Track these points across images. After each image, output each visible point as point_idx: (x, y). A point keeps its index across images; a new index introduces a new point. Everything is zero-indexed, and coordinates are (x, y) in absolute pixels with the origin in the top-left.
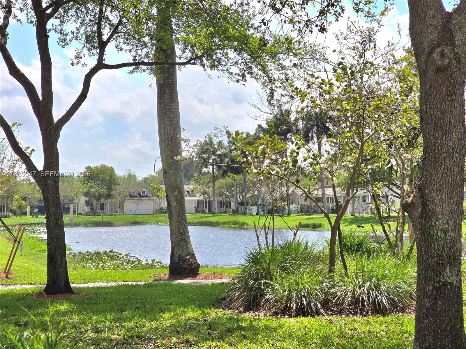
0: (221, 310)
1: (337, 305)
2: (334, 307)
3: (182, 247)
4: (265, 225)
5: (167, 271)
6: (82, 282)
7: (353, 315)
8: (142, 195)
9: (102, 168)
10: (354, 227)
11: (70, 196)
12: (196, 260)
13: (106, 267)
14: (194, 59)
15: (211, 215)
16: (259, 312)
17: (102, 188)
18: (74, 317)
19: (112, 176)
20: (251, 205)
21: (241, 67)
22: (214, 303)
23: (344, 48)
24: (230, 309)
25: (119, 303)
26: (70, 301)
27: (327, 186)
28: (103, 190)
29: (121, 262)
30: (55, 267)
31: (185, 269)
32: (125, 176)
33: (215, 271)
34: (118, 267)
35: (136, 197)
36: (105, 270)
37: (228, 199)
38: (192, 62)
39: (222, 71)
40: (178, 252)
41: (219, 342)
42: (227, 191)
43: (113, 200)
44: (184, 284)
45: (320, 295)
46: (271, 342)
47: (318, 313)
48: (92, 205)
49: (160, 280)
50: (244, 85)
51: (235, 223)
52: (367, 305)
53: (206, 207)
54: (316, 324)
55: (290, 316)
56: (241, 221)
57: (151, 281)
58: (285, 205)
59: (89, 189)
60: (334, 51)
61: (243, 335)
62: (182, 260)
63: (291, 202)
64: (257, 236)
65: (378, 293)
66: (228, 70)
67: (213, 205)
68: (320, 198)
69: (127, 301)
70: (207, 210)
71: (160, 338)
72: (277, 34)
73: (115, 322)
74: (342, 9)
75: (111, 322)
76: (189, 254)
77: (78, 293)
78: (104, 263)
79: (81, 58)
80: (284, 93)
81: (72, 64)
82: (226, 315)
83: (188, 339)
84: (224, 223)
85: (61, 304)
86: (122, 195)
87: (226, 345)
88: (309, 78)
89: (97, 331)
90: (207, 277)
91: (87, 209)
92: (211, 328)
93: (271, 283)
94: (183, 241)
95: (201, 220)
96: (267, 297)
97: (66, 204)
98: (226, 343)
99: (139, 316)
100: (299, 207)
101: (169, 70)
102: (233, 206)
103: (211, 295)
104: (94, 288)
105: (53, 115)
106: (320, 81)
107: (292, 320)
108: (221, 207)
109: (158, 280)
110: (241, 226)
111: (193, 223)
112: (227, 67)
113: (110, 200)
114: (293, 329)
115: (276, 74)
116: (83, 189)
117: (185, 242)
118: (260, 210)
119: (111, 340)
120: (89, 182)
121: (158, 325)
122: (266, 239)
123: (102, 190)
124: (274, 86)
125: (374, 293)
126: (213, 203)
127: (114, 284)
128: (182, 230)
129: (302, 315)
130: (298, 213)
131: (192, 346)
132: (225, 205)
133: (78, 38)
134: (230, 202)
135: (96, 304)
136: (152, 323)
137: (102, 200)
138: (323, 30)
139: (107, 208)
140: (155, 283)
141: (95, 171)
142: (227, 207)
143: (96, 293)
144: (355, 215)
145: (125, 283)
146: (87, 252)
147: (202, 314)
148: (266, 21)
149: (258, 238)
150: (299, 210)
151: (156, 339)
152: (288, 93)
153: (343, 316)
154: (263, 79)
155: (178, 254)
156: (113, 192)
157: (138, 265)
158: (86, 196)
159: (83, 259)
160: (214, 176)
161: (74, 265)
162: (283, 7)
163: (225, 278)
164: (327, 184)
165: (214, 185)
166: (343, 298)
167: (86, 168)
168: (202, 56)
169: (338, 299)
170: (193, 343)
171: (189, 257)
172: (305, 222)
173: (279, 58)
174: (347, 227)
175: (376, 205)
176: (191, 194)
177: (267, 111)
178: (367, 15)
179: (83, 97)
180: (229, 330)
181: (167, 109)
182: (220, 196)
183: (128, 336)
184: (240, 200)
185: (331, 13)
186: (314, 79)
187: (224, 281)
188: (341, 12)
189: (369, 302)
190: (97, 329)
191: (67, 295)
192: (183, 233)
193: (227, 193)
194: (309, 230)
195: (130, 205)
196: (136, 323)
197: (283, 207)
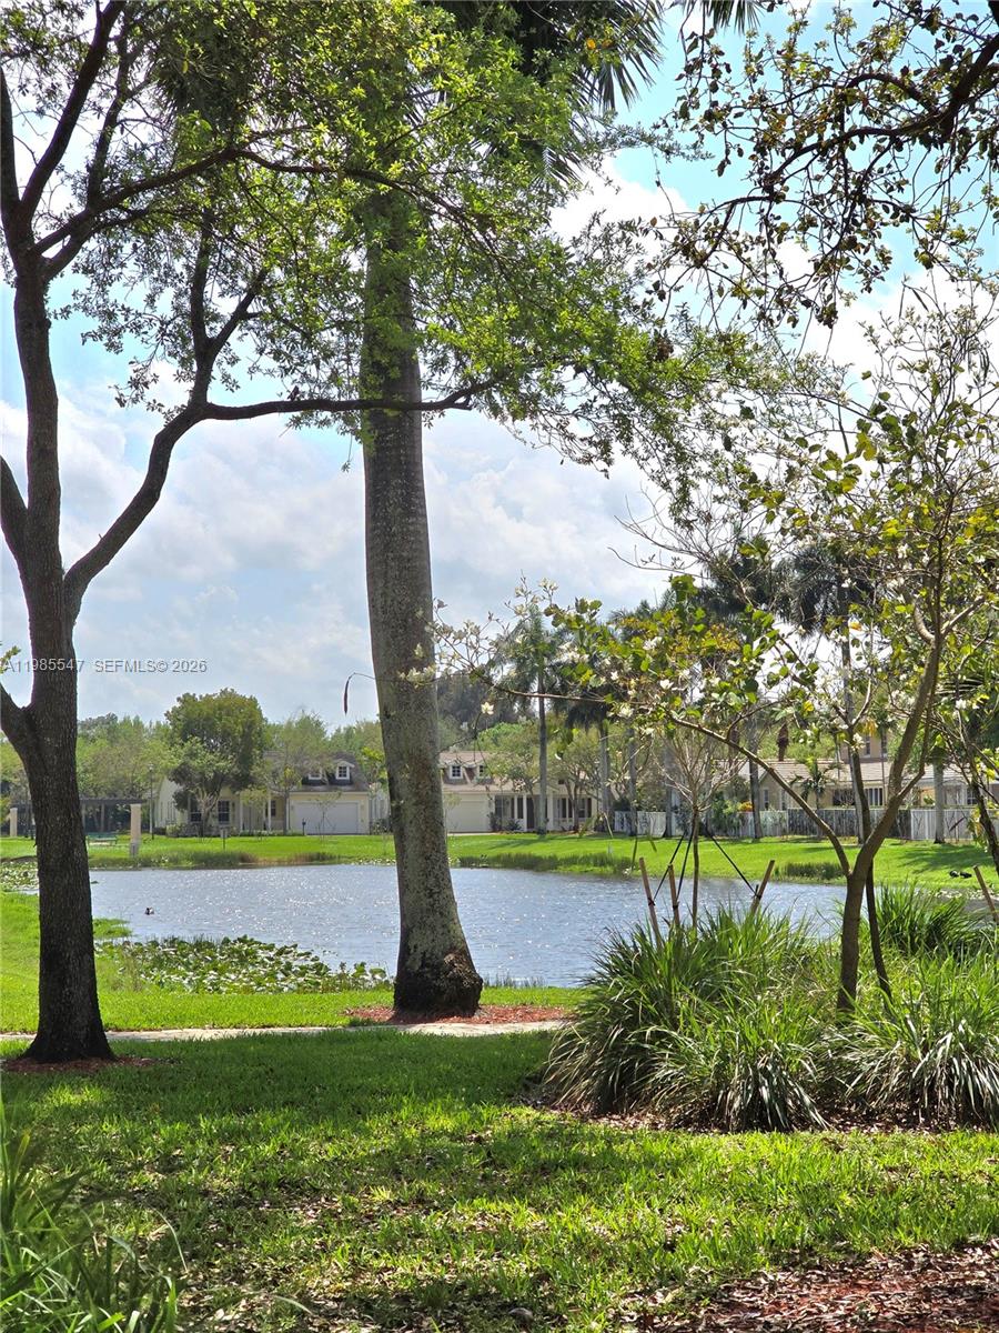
0: (529, 1110)
1: (858, 1098)
2: (850, 1106)
3: (433, 929)
4: (671, 867)
5: (389, 997)
6: (145, 1026)
7: (906, 1128)
8: (337, 777)
9: (225, 700)
10: (942, 874)
11: (133, 778)
12: (472, 967)
13: (225, 985)
14: (467, 393)
15: (534, 837)
16: (638, 1117)
17: (225, 758)
18: (106, 1126)
19: (253, 723)
20: (650, 809)
21: (600, 421)
22: (510, 1091)
23: (895, 367)
24: (554, 1108)
25: (241, 1088)
26: (103, 1082)
27: (868, 756)
28: (226, 765)
29: (268, 969)
30: (62, 983)
31: (440, 992)
32: (290, 723)
33: (528, 999)
34: (259, 985)
35: (321, 783)
36: (220, 992)
37: (584, 793)
38: (461, 400)
39: (545, 428)
40: (422, 942)
41: (511, 1201)
42: (582, 768)
43: (256, 793)
44: (432, 1036)
45: (811, 1071)
46: (657, 1204)
47: (805, 1123)
48: (194, 806)
49: (369, 1023)
50: (605, 471)
51: (602, 861)
52: (943, 1098)
53: (521, 816)
54: (795, 1154)
55: (724, 1129)
56: (619, 856)
57: (341, 1022)
58: (745, 809)
59: (187, 759)
60: (866, 376)
61: (580, 1182)
62: (432, 965)
63: (764, 801)
64: (650, 898)
65: (977, 1064)
66: (561, 427)
67: (542, 810)
68: (846, 791)
69: (262, 1082)
70: (524, 823)
71: (345, 1187)
72: (703, 326)
73: (224, 1141)
74: (882, 255)
75: (210, 1143)
76: (452, 949)
77: (126, 1059)
78: (221, 972)
79: (146, 384)
80: (719, 491)
81: (121, 403)
82: (541, 1123)
83: (421, 1193)
84: (572, 861)
85: (77, 1088)
86: (281, 777)
87: (531, 1211)
88: (791, 448)
89: (168, 1165)
90: (502, 1017)
91: (181, 818)
92: (493, 1162)
93: (674, 1034)
94: (434, 911)
95: (505, 851)
96: (659, 1075)
97: (121, 802)
98: (530, 1205)
99: (291, 1127)
100: (786, 817)
101: (398, 422)
102: (598, 809)
103: (505, 1067)
104: (173, 1044)
105: (62, 550)
106: (824, 458)
107: (727, 1141)
108: (564, 816)
109: (362, 1024)
110: (618, 871)
111: (482, 861)
112: (558, 417)
113: (245, 793)
114: (725, 1167)
115: (699, 441)
116: (171, 760)
117: (441, 914)
118: (674, 823)
119: (206, 1193)
120: (186, 740)
121: (344, 1153)
122: (675, 907)
123: (222, 764)
124: (690, 471)
125: (964, 1065)
126: (542, 804)
127: (233, 1032)
128: (432, 880)
129: (758, 1125)
130: (784, 832)
131: (432, 1213)
132: (574, 811)
133: (140, 327)
134: (590, 800)
135: (174, 1089)
136: (327, 1146)
137: (225, 793)
138: (828, 317)
139: (239, 816)
140: (352, 1030)
141: (205, 708)
142: (581, 814)
143: (178, 1060)
144: (947, 840)
145: (264, 1030)
146: (173, 942)
147: (471, 1121)
148: (666, 289)
149: (651, 903)
150: (785, 825)
151: (331, 1191)
152: (733, 492)
153: (875, 1130)
154: (662, 451)
155: (420, 949)
156: (256, 770)
157: (318, 978)
158: (177, 781)
159: (159, 962)
160: (543, 727)
161: (134, 977)
162: (714, 250)
163: (554, 1019)
164: (868, 752)
165: (543, 750)
166: (876, 1080)
167: (179, 699)
168: (489, 385)
169: (863, 1081)
170: (436, 1203)
171: (452, 957)
172: (803, 860)
173: (709, 395)
174: (923, 875)
175: (983, 812)
176: (451, 777)
177: (669, 544)
178: (955, 275)
179: (147, 498)
180: (543, 1169)
181: (394, 535)
182: (561, 782)
183: (254, 1183)
184: (617, 797)
185: (850, 268)
186: (806, 450)
187: (549, 1026)
188: (880, 267)
189: (951, 1091)
190: (169, 1163)
191: (95, 1065)
192: (436, 890)
193: (582, 775)
194: (812, 883)
195: (302, 806)
196: (282, 1146)
197: (742, 817)
